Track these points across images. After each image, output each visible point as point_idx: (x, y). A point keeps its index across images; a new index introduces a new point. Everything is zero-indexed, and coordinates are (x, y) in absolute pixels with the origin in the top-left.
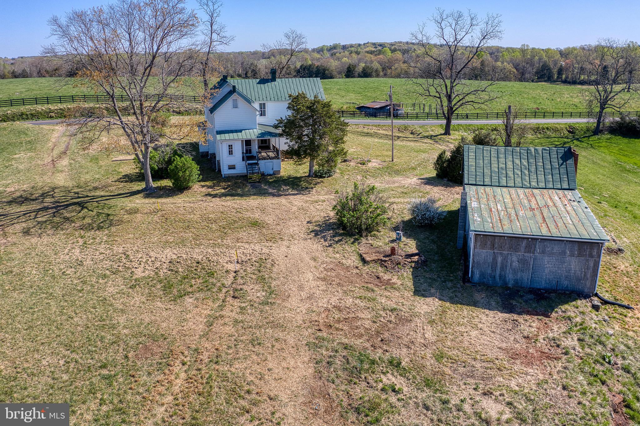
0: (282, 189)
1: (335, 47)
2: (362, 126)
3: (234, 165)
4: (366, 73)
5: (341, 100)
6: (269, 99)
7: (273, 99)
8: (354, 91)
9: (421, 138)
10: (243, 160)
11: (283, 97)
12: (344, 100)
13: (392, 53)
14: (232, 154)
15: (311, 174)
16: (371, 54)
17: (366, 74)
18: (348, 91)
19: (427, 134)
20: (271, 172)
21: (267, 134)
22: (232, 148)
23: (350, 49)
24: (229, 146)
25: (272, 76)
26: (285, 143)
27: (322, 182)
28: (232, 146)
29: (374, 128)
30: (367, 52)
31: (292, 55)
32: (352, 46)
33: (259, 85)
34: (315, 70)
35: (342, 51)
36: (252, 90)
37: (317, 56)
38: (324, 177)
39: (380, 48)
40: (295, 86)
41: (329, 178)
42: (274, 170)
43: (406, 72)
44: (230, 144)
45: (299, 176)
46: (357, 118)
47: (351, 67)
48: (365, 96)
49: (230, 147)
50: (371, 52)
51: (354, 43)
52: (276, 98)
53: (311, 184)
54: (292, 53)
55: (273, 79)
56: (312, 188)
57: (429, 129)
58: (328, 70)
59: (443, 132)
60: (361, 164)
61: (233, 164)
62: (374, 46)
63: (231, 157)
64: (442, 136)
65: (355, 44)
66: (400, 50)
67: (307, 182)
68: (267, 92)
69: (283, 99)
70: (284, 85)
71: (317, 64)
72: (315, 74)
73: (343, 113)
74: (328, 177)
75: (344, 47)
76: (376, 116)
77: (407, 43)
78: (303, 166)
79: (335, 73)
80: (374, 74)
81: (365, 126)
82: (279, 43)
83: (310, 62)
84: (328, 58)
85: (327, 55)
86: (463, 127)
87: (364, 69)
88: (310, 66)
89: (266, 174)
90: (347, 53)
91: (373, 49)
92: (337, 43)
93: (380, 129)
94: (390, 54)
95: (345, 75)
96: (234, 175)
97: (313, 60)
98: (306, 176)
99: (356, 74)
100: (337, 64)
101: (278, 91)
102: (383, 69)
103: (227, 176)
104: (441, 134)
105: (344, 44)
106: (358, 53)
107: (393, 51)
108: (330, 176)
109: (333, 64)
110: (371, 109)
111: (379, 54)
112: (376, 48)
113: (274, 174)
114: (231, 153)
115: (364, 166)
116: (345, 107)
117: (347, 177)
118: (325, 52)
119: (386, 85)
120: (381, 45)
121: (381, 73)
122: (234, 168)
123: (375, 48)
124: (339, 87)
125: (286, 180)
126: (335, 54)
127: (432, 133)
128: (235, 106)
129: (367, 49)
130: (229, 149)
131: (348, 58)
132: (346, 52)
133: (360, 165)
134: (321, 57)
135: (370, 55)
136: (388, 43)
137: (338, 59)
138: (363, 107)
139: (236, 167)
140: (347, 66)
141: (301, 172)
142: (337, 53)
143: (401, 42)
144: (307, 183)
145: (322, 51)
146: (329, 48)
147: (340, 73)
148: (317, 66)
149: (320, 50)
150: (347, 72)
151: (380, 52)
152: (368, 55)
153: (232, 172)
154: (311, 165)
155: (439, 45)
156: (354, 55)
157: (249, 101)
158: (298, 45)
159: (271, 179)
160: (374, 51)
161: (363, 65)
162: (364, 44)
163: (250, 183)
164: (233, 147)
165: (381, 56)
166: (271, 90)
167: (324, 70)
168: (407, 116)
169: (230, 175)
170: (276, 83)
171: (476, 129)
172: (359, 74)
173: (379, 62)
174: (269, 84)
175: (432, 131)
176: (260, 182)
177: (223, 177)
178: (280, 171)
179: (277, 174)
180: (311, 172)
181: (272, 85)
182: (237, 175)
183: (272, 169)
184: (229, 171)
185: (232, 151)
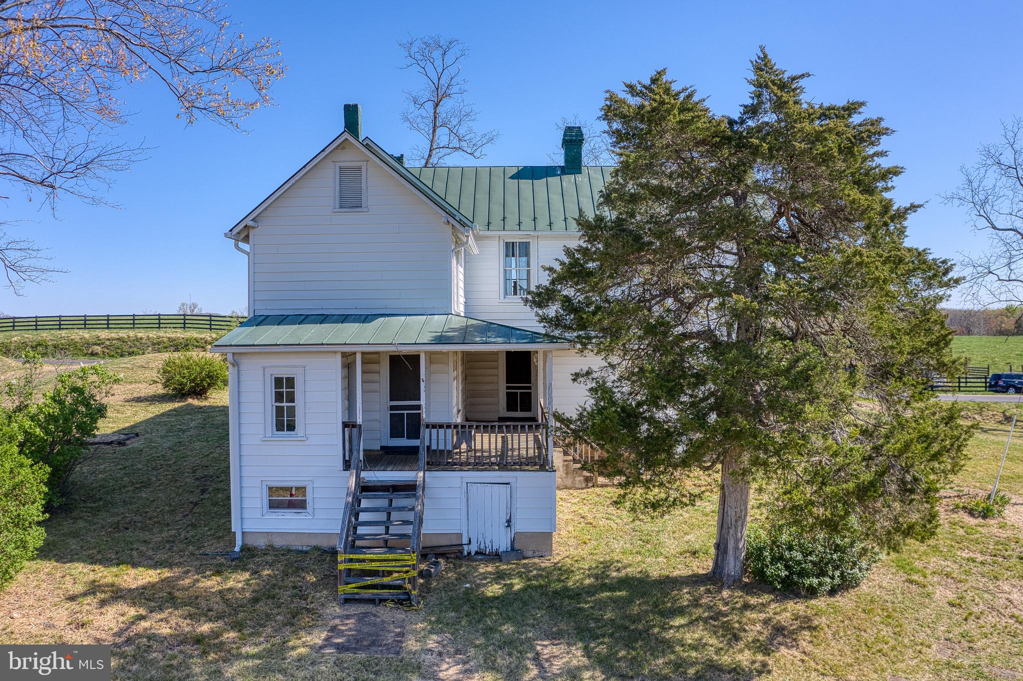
3: (302, 490)
6: (543, 222)
10: (347, 465)
14: (291, 427)
15: (732, 567)
20: (502, 543)
22: (291, 398)
24: (278, 382)
25: (567, 160)
26: (576, 377)
27: (802, 620)
28: (291, 382)
33: (513, 182)
36: (482, 195)
38: (812, 592)
41: (843, 601)
42: (521, 525)
44: (284, 373)
45: (655, 573)
49: (284, 388)
55: (571, 168)
61: (291, 481)
63: (285, 443)
68: (542, 204)
74: (832, 592)
78: (680, 514)
89: (473, 548)
96: (297, 544)
98: (695, 580)
103: (261, 543)
108: (846, 584)
113: (515, 552)
114: (284, 419)
117: (951, 596)
122: (301, 505)
128: (351, 201)
130: (279, 397)
139: (309, 498)
141: (671, 546)
153: (288, 523)
154: (731, 513)
159: (497, 578)
163: (350, 599)
164: (301, 390)
169: (278, 542)
170: (581, 178)
174: (554, 180)
176: (409, 599)
177: (237, 549)
178: (548, 536)
179: (530, 553)
180: (731, 551)
181: (564, 184)
182: (314, 542)
183: (509, 521)
184: (274, 516)
185: (292, 411)
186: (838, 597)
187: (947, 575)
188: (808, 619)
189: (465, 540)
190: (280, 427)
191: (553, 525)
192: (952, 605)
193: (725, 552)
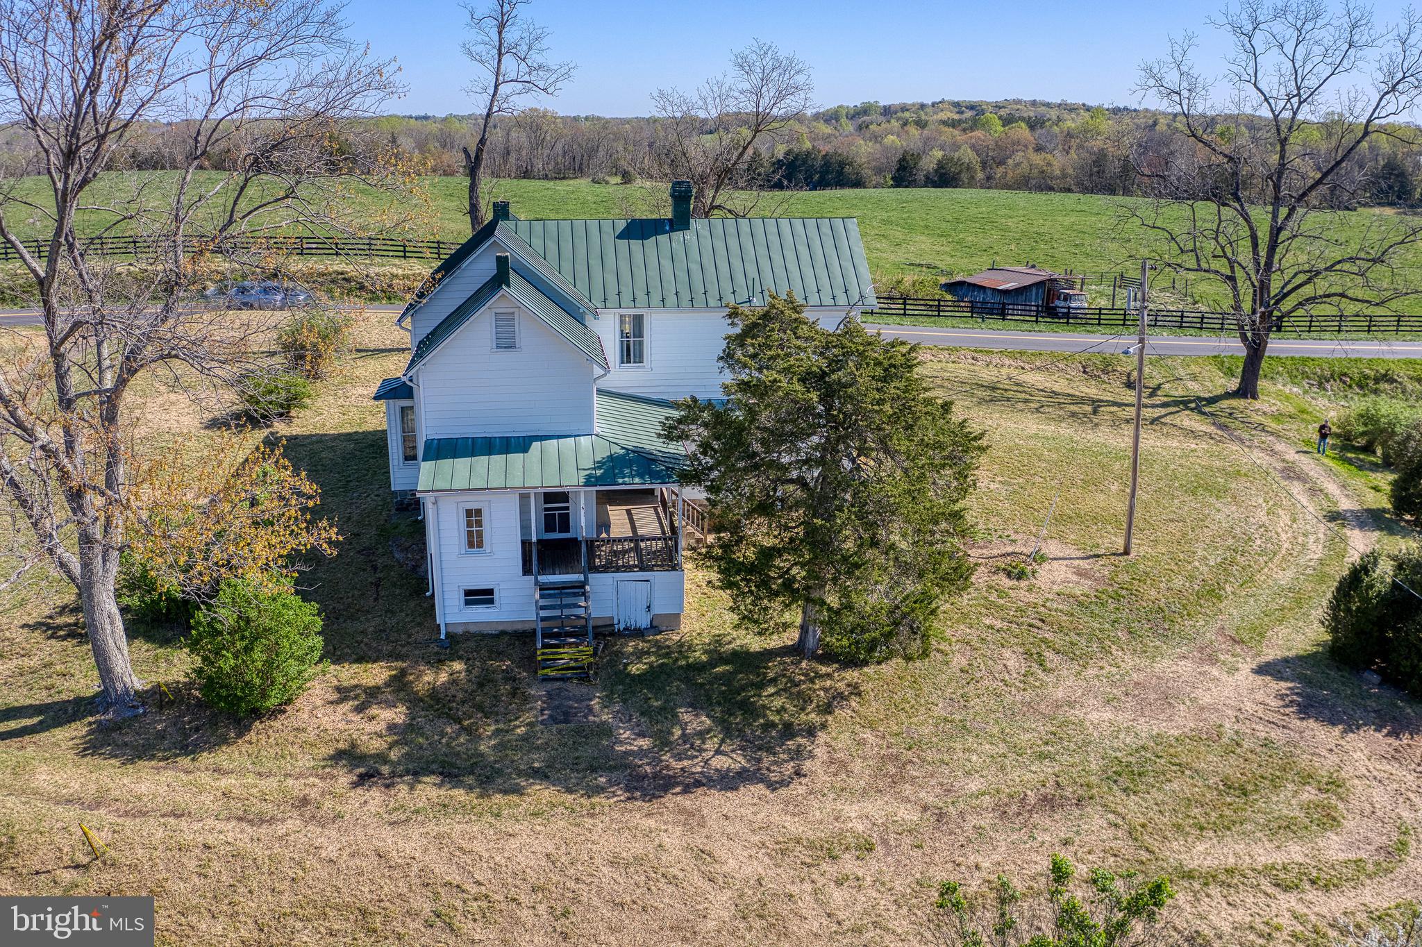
0: (677, 732)
1: (865, 110)
2: (969, 355)
3: (490, 591)
4: (945, 174)
5: (892, 257)
6: (656, 298)
7: (672, 299)
8: (927, 227)
9: (1164, 405)
10: (527, 571)
11: (713, 291)
12: (900, 256)
13: (1004, 126)
14: (480, 545)
15: (811, 641)
16: (954, 127)
17: (944, 178)
18: (911, 229)
19: (1179, 392)
20: (643, 621)
21: (630, 464)
22: (479, 524)
23: (900, 114)
24: (469, 513)
25: (675, 211)
27: (856, 690)
28: (479, 512)
29: (1007, 362)
30: (944, 123)
31: (757, 131)
32: (904, 108)
33: (623, 243)
34: (819, 163)
35: (881, 119)
36: (595, 263)
37: (826, 129)
38: (866, 662)
39: (969, 114)
40: (762, 251)
42: (657, 610)
43: (1043, 172)
44: (473, 506)
46: (949, 322)
47: (908, 158)
48: (959, 242)
49: (474, 517)
50: (953, 124)
51: (910, 102)
52: (685, 296)
53: (803, 700)
54: (759, 123)
55: (680, 221)
56: (811, 732)
57: (1182, 373)
58: (850, 164)
59: (1234, 384)
60: (1009, 575)
61: (482, 585)
62: (956, 110)
63: (476, 558)
64: (1234, 402)
65: (913, 105)
66: (1023, 119)
67: (792, 689)
68: (653, 273)
69: (712, 302)
70: (720, 245)
71: (825, 148)
72: (820, 172)
73: (905, 304)
74: (880, 662)
75: (887, 111)
76: (1003, 315)
77: (1034, 103)
79: (867, 172)
80: (965, 177)
81: (978, 352)
82: (715, 89)
83: (808, 145)
84: (851, 134)
85: (849, 127)
86: (1284, 365)
87: (941, 165)
88: (808, 154)
89: (622, 626)
90: (895, 124)
91: (956, 117)
92: (872, 101)
93: (1027, 366)
94: (1000, 129)
95: (892, 178)
96: (487, 630)
97: (814, 139)
98: (785, 651)
99: (921, 176)
100: (872, 151)
101: (695, 267)
102: (984, 165)
103: (460, 630)
104: (1228, 395)
105: (887, 103)
106: (921, 124)
107: (1007, 121)
109: (863, 151)
110: (989, 292)
111: (972, 129)
112: (962, 113)
113: (654, 628)
114: (475, 540)
115: (1023, 584)
116: (908, 279)
117: (964, 662)
118: (844, 120)
119: (1011, 213)
120: (972, 107)
121: (980, 175)
122: (490, 601)
123: (958, 113)
124: (885, 215)
125: (699, 668)
126: (867, 127)
127: (1195, 388)
128: (506, 343)
129: (943, 116)
130: (469, 524)
131: (898, 136)
132: (893, 121)
133: (1006, 582)
134: (834, 132)
135: (951, 129)
136: (988, 104)
137: (876, 138)
138: (962, 283)
139: (496, 596)
140: (899, 156)
142: (872, 123)
143: (1019, 102)
144: (791, 697)
145: (837, 120)
146: (852, 112)
147: (879, 171)
148: (824, 153)
149: (832, 117)
150: (898, 170)
151: (975, 124)
152: (946, 129)
153: (480, 615)
155: (1107, 110)
156: (913, 131)
157: (573, 311)
158: (780, 96)
159: (640, 655)
160: (960, 120)
161: (939, 154)
162: (933, 105)
163: (547, 679)
164: (485, 518)
165: (979, 133)
166: (666, 263)
167: (842, 164)
168: (1098, 319)
169: (473, 629)
170: (689, 235)
171: (1327, 373)
172: (927, 177)
173: (973, 147)
174: (663, 238)
175: (1194, 377)
176: (588, 677)
177: (443, 637)
178: (679, 615)
179: (664, 628)
180: (811, 633)
181: (674, 244)
182: (501, 628)
183: (649, 607)
184: (469, 611)
185: (480, 534)
186: (883, 665)
187: (967, 643)
188: (856, 686)
189: (616, 622)
190: (471, 545)
191: (681, 607)
192: (962, 670)
193: (807, 632)
